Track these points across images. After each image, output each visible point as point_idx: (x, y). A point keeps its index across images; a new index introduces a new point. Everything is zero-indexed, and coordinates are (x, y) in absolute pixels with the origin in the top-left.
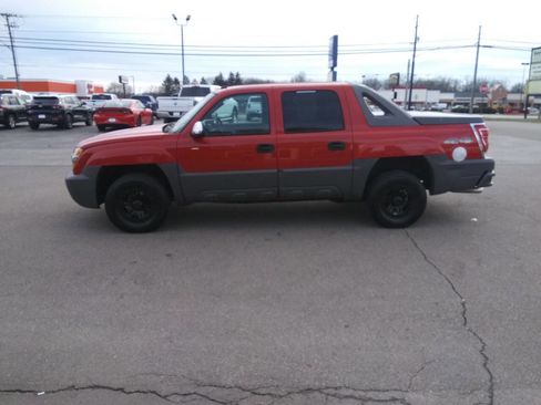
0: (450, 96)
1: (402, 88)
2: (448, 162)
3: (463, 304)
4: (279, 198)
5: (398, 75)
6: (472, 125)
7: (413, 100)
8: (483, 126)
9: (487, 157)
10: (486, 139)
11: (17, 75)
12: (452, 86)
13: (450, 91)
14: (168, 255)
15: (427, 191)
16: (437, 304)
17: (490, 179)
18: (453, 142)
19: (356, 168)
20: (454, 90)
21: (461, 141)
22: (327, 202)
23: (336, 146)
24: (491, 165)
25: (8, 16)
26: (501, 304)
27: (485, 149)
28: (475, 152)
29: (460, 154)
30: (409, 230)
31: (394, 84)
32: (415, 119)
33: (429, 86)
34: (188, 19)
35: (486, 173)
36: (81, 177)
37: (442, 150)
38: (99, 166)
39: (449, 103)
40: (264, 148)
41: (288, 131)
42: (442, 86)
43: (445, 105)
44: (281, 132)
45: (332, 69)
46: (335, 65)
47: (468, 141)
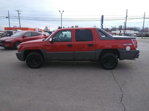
0: (137, 32)
1: (123, 30)
2: (125, 51)
3: (122, 95)
4: (74, 60)
5: (121, 26)
6: (132, 40)
7: (126, 33)
8: (135, 40)
9: (137, 49)
10: (136, 44)
11: (20, 26)
12: (138, 29)
13: (137, 31)
14: (40, 75)
15: (118, 59)
16: (114, 94)
17: (138, 56)
18: (126, 45)
19: (96, 52)
20: (139, 31)
21: (129, 45)
22: (89, 61)
23: (90, 45)
24: (138, 52)
25: (18, 11)
26: (135, 95)
27: (136, 47)
28: (133, 48)
29: (128, 48)
30: (112, 70)
31: (120, 28)
32: (114, 38)
33: (131, 29)
34: (63, 12)
35: (137, 54)
36: (20, 52)
37: (123, 47)
38: (24, 50)
39: (137, 34)
40: (70, 46)
41: (77, 41)
42: (135, 29)
43: (136, 35)
44: (74, 41)
45: (102, 24)
46: (102, 23)
47: (131, 45)
